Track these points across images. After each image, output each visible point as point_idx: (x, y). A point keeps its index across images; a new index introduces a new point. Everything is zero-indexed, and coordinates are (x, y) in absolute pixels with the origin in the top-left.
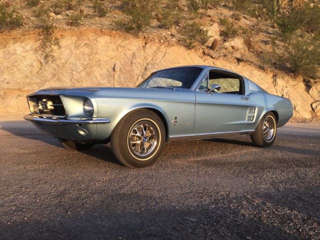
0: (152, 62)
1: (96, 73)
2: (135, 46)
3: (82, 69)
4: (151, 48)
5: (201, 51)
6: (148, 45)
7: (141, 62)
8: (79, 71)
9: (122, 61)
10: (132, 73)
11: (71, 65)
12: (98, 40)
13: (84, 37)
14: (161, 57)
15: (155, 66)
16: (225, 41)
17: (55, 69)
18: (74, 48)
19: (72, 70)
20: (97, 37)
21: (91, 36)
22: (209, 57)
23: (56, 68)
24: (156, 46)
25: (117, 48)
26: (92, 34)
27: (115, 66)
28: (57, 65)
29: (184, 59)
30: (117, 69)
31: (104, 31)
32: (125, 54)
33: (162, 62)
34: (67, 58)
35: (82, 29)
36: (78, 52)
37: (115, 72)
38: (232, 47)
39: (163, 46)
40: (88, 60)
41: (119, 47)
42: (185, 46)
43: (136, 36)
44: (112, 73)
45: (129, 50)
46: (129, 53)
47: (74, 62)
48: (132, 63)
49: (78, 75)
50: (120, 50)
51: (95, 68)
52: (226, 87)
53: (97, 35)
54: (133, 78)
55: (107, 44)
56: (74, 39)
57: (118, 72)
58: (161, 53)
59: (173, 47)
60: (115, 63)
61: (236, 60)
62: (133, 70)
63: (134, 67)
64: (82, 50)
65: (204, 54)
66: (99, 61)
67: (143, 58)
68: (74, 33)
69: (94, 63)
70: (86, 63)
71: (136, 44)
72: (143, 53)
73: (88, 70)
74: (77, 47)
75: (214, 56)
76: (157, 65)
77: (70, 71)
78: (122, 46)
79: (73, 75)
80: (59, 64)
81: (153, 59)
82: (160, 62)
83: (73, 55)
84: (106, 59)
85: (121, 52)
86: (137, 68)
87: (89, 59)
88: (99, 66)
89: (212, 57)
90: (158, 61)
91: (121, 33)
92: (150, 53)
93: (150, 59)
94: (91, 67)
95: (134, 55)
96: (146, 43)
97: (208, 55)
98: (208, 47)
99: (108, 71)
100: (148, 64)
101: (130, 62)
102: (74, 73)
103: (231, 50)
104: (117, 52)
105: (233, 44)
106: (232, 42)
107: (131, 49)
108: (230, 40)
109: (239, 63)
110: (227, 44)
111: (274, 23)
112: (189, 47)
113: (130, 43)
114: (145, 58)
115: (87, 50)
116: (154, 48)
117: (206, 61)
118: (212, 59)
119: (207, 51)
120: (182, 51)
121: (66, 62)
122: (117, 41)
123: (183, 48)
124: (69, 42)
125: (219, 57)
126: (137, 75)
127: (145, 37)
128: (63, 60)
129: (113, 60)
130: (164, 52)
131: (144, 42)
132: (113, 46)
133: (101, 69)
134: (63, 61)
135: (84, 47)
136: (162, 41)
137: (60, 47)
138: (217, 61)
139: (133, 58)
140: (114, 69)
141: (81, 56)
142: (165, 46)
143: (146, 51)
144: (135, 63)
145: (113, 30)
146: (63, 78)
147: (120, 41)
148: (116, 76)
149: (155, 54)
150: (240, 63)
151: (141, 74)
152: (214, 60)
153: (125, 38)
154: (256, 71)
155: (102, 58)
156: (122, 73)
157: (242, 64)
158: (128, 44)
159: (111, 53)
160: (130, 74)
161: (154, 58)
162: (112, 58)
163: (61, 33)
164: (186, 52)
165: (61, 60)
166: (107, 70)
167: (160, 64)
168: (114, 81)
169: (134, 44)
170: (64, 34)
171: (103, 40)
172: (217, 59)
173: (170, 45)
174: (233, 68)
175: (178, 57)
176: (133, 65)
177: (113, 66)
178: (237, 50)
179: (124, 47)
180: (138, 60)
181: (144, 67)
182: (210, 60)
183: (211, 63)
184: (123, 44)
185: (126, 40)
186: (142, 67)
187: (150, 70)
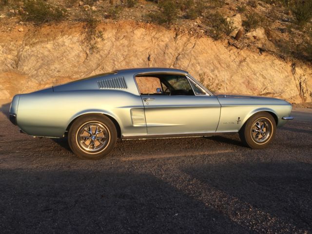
0: (183, 52)
1: (133, 62)
2: (168, 37)
3: (122, 59)
4: (182, 40)
5: (226, 41)
6: (179, 37)
7: (173, 52)
8: (120, 61)
9: (156, 51)
10: (164, 62)
11: (113, 56)
12: (135, 32)
13: (123, 30)
14: (191, 47)
15: (186, 56)
16: (247, 31)
17: (99, 60)
18: (114, 40)
19: (114, 60)
20: (134, 29)
21: (128, 28)
22: (233, 47)
23: (100, 58)
24: (186, 38)
25: (152, 40)
26: (129, 27)
27: (149, 56)
28: (101, 56)
29: (212, 49)
30: (152, 59)
31: (140, 23)
33: (192, 52)
34: (109, 49)
35: (121, 22)
36: (118, 43)
37: (150, 62)
39: (193, 38)
40: (127, 50)
41: (153, 39)
42: (212, 37)
43: (168, 28)
44: (147, 63)
45: (162, 41)
46: (162, 44)
47: (115, 53)
48: (165, 53)
49: (119, 65)
50: (154, 41)
51: (132, 58)
52: (249, 75)
53: (134, 28)
55: (142, 36)
56: (114, 31)
57: (153, 62)
58: (191, 44)
59: (202, 39)
60: (150, 53)
61: (258, 50)
62: (166, 60)
63: (167, 57)
64: (121, 42)
65: (230, 44)
66: (136, 51)
67: (174, 49)
68: (114, 27)
69: (132, 53)
70: (125, 54)
71: (169, 36)
72: (174, 44)
73: (127, 60)
74: (117, 39)
75: (238, 46)
76: (188, 55)
77: (112, 61)
78: (156, 38)
79: (115, 65)
80: (103, 55)
81: (183, 49)
82: (190, 52)
83: (114, 47)
84: (142, 49)
85: (155, 43)
86: (169, 58)
87: (129, 50)
88: (136, 56)
89: (236, 47)
90: (189, 51)
91: (155, 26)
92: (180, 44)
93: (180, 50)
94: (129, 57)
95: (167, 46)
96: (177, 35)
97: (233, 45)
98: (232, 37)
99: (144, 61)
100: (179, 54)
101: (163, 52)
102: (116, 62)
103: (252, 39)
104: (151, 43)
105: (255, 34)
106: (254, 32)
107: (164, 40)
108: (252, 30)
109: (261, 53)
110: (249, 34)
111: (288, 10)
112: (216, 38)
113: (164, 35)
114: (176, 48)
115: (126, 42)
116: (185, 39)
117: (231, 51)
118: (236, 49)
119: (232, 41)
120: (210, 42)
121: (109, 53)
122: (152, 33)
123: (211, 39)
124: (110, 35)
125: (243, 47)
127: (175, 29)
128: (106, 51)
129: (149, 50)
130: (194, 43)
131: (175, 33)
132: (148, 38)
133: (138, 59)
134: (106, 52)
135: (124, 39)
136: (191, 33)
137: (103, 40)
138: (242, 51)
139: (165, 48)
140: (149, 59)
141: (121, 47)
142: (195, 38)
143: (177, 42)
144: (167, 54)
145: (147, 22)
146: (107, 67)
147: (154, 33)
148: (151, 66)
149: (185, 44)
150: (263, 53)
151: (173, 64)
152: (239, 50)
153: (159, 31)
154: (277, 60)
155: (138, 49)
157: (264, 54)
158: (162, 36)
159: (146, 44)
160: (163, 64)
161: (185, 48)
162: (147, 49)
163: (103, 26)
164: (213, 43)
165: (104, 51)
166: (143, 59)
167: (190, 54)
169: (166, 36)
170: (106, 27)
171: (139, 32)
172: (242, 49)
173: (199, 37)
174: (256, 58)
175: (206, 48)
176: (166, 55)
177: (148, 56)
178: (258, 40)
179: (158, 39)
180: (170, 51)
181: (175, 57)
182: (235, 50)
183: (236, 53)
184: (157, 36)
185: (159, 32)
186: (173, 56)
187: (181, 59)
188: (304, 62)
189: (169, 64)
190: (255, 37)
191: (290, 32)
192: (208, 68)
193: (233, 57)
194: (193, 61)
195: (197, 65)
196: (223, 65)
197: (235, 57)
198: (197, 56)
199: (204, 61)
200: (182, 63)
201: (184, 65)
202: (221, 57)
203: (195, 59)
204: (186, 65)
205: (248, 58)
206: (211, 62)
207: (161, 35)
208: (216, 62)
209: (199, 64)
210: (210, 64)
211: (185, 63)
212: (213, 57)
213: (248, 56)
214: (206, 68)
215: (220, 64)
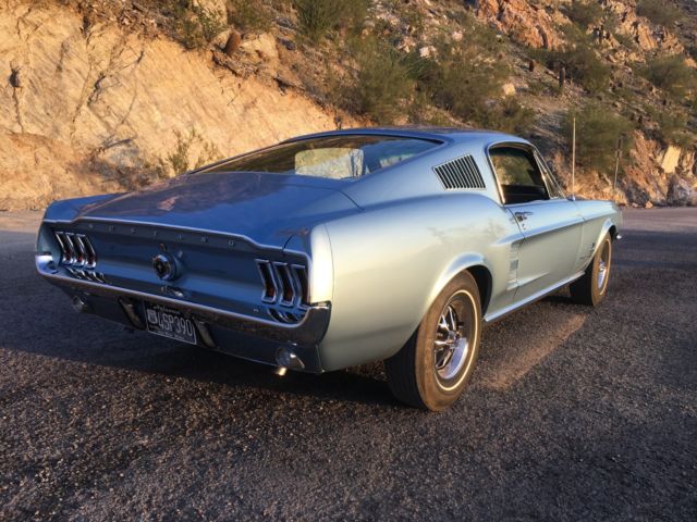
0: (113, 72)
2: (66, 26)
4: (105, 39)
5: (209, 55)
6: (95, 28)
7: (85, 70)
9: (32, 61)
10: (59, 94)
14: (131, 60)
15: (122, 81)
22: (227, 71)
24: (116, 33)
25: (17, 27)
27: (14, 74)
29: (183, 71)
30: (24, 83)
32: (40, 46)
33: (137, 72)
37: (18, 90)
38: (257, 51)
39: (133, 36)
41: (21, 26)
42: (179, 42)
43: (62, 1)
44: (10, 91)
45: (51, 34)
46: (52, 44)
48: (59, 69)
50: (24, 33)
52: (264, 137)
54: (66, 108)
57: (27, 91)
58: (130, 52)
59: (157, 41)
60: (14, 67)
61: (275, 83)
62: (65, 87)
63: (66, 80)
65: (217, 63)
67: (86, 60)
71: (68, 21)
72: (84, 47)
75: (238, 71)
76: (127, 80)
78: (31, 23)
81: (111, 63)
82: (132, 72)
85: (28, 36)
86: (74, 82)
89: (234, 72)
90: (128, 70)
92: (101, 48)
93: (105, 64)
95: (64, 49)
96: (87, 23)
97: (226, 66)
98: (217, 46)
100: (102, 76)
101: (54, 67)
103: (255, 56)
104: (16, 36)
105: (258, 45)
106: (256, 41)
107: (56, 32)
108: (251, 36)
109: (284, 91)
110: (246, 44)
112: (187, 45)
113: (53, 17)
114: (92, 59)
116: (112, 36)
117: (224, 81)
118: (234, 77)
119: (220, 55)
120: (176, 53)
122: (15, 8)
123: (176, 45)
125: (248, 74)
126: (77, 102)
127: (80, 6)
129: (9, 57)
130: (139, 49)
131: (81, 17)
132: (5, 21)
136: (126, 22)
138: (246, 82)
139: (62, 56)
140: (14, 81)
142: (139, 37)
143: (91, 42)
144: (68, 71)
147: (23, 10)
148: (23, 101)
149: (115, 52)
150: (287, 91)
151: (87, 99)
152: (240, 80)
153: (35, 4)
156: (36, 92)
157: (289, 92)
158: (47, 21)
159: (2, 39)
160: (58, 97)
161: (116, 61)
162: (5, 52)
164: (184, 55)
167: (132, 78)
168: (17, 111)
169: (61, 22)
172: (245, 78)
173: (147, 35)
174: (275, 100)
175: (170, 67)
176: (64, 75)
177: (9, 73)
178: (267, 60)
179: (37, 27)
180: (76, 63)
181: (91, 82)
182: (232, 78)
183: (235, 86)
184: (34, 17)
185: (39, 8)
186: (87, 80)
187: (110, 90)
189: (74, 99)
190: (260, 54)
191: (302, 49)
192: (178, 116)
193: (229, 95)
194: (142, 97)
195: (154, 108)
196: (210, 112)
197: (233, 96)
198: (151, 85)
199: (167, 99)
200: (113, 99)
201: (118, 104)
202: (206, 91)
203: (146, 91)
204: (127, 107)
205: (259, 101)
206: (185, 102)
207: (46, 16)
208: (194, 103)
209: (156, 104)
210: (183, 107)
211: (120, 99)
212: (188, 91)
213: (260, 95)
214: (174, 115)
215: (204, 108)
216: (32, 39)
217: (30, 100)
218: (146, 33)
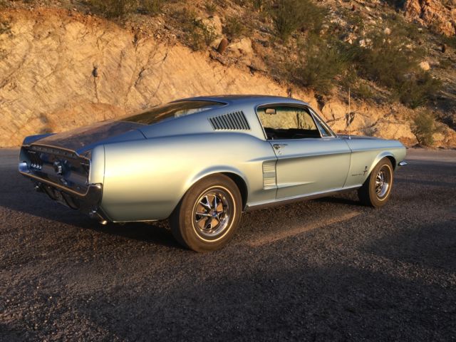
0: (149, 67)
1: (68, 78)
2: (123, 41)
3: (50, 71)
4: (146, 47)
5: (207, 53)
6: (140, 41)
7: (134, 66)
8: (45, 75)
9: (105, 62)
10: (120, 80)
11: (32, 66)
12: (67, 28)
13: (46, 23)
14: (160, 59)
15: (154, 71)
16: (230, 41)
17: (5, 71)
18: (32, 38)
19: (34, 73)
20: (64, 23)
21: (54, 20)
22: (218, 63)
23: (7, 68)
24: (153, 44)
25: (97, 43)
26: (56, 18)
27: (95, 69)
28: (9, 65)
29: (190, 64)
30: (99, 74)
31: (74, 14)
32: (109, 52)
33: (163, 66)
34: (23, 54)
35: (41, 9)
36: (40, 45)
37: (96, 78)
38: (239, 49)
39: (162, 45)
40: (57, 58)
41: (99, 42)
42: (189, 47)
43: (123, 26)
44: (92, 79)
45: (115, 46)
46: (115, 51)
47: (36, 60)
48: (120, 66)
49: (45, 82)
50: (101, 46)
51: (66, 71)
53: (64, 20)
54: (122, 88)
55: (81, 36)
56: (30, 24)
57: (101, 79)
58: (160, 55)
59: (175, 47)
60: (95, 65)
61: (248, 69)
62: (122, 76)
63: (123, 72)
64: (45, 42)
65: (212, 58)
66: (72, 60)
67: (135, 60)
68: (30, 16)
69: (65, 63)
70: (55, 63)
71: (125, 38)
72: (134, 53)
73: (58, 74)
74: (37, 37)
75: (224, 62)
76: (157, 71)
77: (30, 75)
78: (105, 40)
79: (37, 81)
80: (12, 63)
81: (149, 61)
82: (160, 66)
83: (33, 50)
84: (81, 57)
85: (103, 48)
86: (128, 73)
87: (60, 58)
88: (72, 68)
89: (222, 63)
90: (158, 65)
91: (101, 21)
92: (143, 53)
93: (145, 62)
94: (61, 70)
95: (122, 54)
96: (136, 38)
97: (217, 60)
98: (213, 48)
99: (86, 77)
100: (143, 69)
101: (117, 65)
102: (38, 77)
103: (238, 52)
104: (97, 48)
105: (240, 46)
106: (239, 43)
107: (118, 45)
108: (236, 40)
109: (253, 73)
110: (232, 46)
112: (194, 48)
113: (117, 36)
114: (138, 59)
115: (53, 44)
116: (150, 45)
117: (216, 68)
118: (222, 66)
119: (214, 54)
120: (186, 53)
121: (24, 61)
122: (96, 32)
123: (187, 48)
124: (24, 30)
125: (230, 64)
126: (128, 84)
127: (133, 29)
128: (17, 56)
129: (93, 60)
130: (165, 52)
131: (133, 35)
132: (90, 39)
133: (75, 72)
134: (18, 58)
135: (50, 38)
136: (159, 36)
137: (11, 36)
138: (229, 69)
139: (121, 58)
140: (94, 73)
141: (45, 51)
142: (165, 45)
143: (138, 50)
144: (124, 67)
145: (87, 14)
146: (21, 85)
147: (100, 33)
148: (99, 85)
149: (151, 54)
150: (255, 73)
151: (134, 83)
152: (225, 67)
153: (108, 29)
154: (272, 84)
155: (75, 56)
156: (106, 80)
157: (257, 74)
158: (113, 38)
159: (89, 50)
160: (118, 82)
161: (151, 60)
162: (90, 57)
163: (9, 14)
164: (191, 54)
165: (14, 57)
166: (83, 73)
167: (160, 69)
168: (96, 91)
169: (122, 39)
170: (14, 15)
171: (75, 29)
172: (229, 67)
173: (170, 44)
174: (247, 79)
175: (183, 62)
176: (122, 69)
177: (92, 69)
178: (245, 55)
179: (108, 42)
180: (129, 62)
181: (137, 73)
182: (220, 67)
183: (222, 72)
184: (106, 37)
185: (109, 31)
186: (134, 72)
187: (147, 77)
188: (300, 88)
190: (240, 51)
191: (274, 46)
192: (186, 91)
193: (218, 77)
194: (166, 80)
195: (172, 87)
196: (206, 88)
197: (221, 78)
198: (171, 74)
199: (180, 81)
200: (149, 82)
201: (151, 85)
202: (204, 75)
203: (168, 77)
204: (156, 86)
205: (237, 80)
206: (191, 82)
207: (113, 36)
208: (196, 83)
209: (173, 84)
210: (190, 85)
211: (153, 82)
212: (192, 75)
213: (237, 77)
214: (184, 91)
215: (202, 86)
216: (105, 49)
217: (103, 84)
218: (169, 43)
